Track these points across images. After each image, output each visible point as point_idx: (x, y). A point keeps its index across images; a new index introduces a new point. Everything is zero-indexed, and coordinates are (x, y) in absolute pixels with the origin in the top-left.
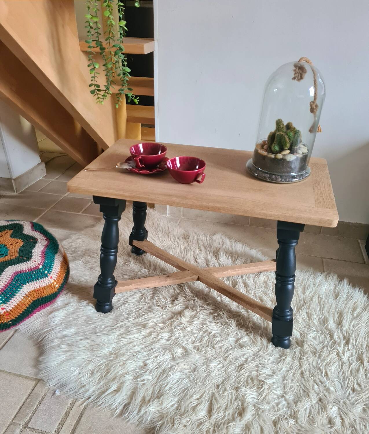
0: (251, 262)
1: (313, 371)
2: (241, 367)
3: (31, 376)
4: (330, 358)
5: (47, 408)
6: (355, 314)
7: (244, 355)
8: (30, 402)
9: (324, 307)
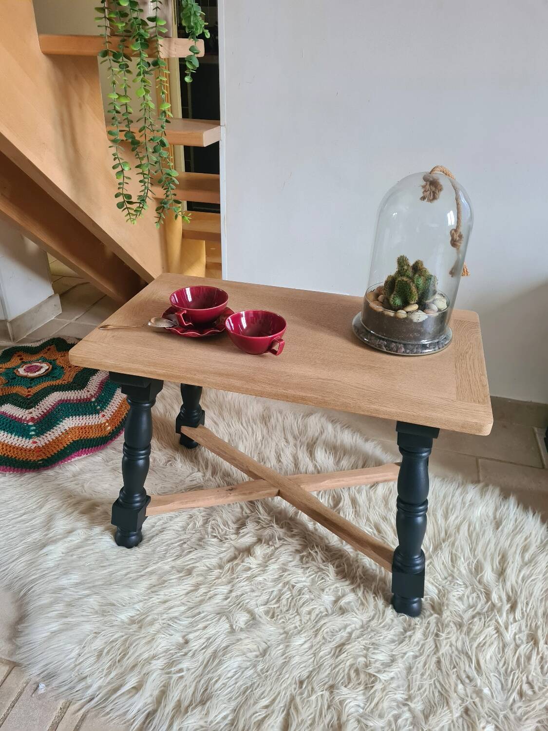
0: (363, 467)
1: (456, 658)
2: (340, 648)
3: (3, 657)
4: (485, 636)
5: (23, 715)
6: (527, 556)
7: (345, 627)
9: (477, 544)
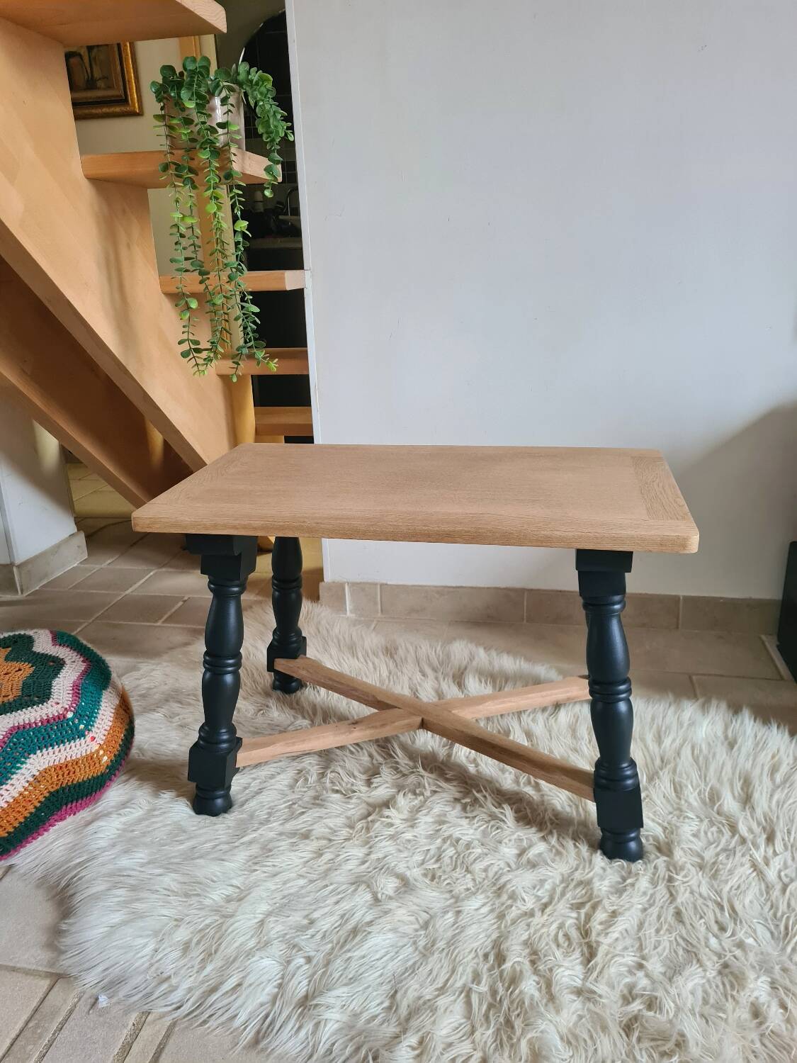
1: (703, 907)
3: (40, 969)
4: (738, 876)
5: (77, 1039)
6: (778, 778)
7: (542, 882)
8: (37, 1026)
9: (707, 769)
